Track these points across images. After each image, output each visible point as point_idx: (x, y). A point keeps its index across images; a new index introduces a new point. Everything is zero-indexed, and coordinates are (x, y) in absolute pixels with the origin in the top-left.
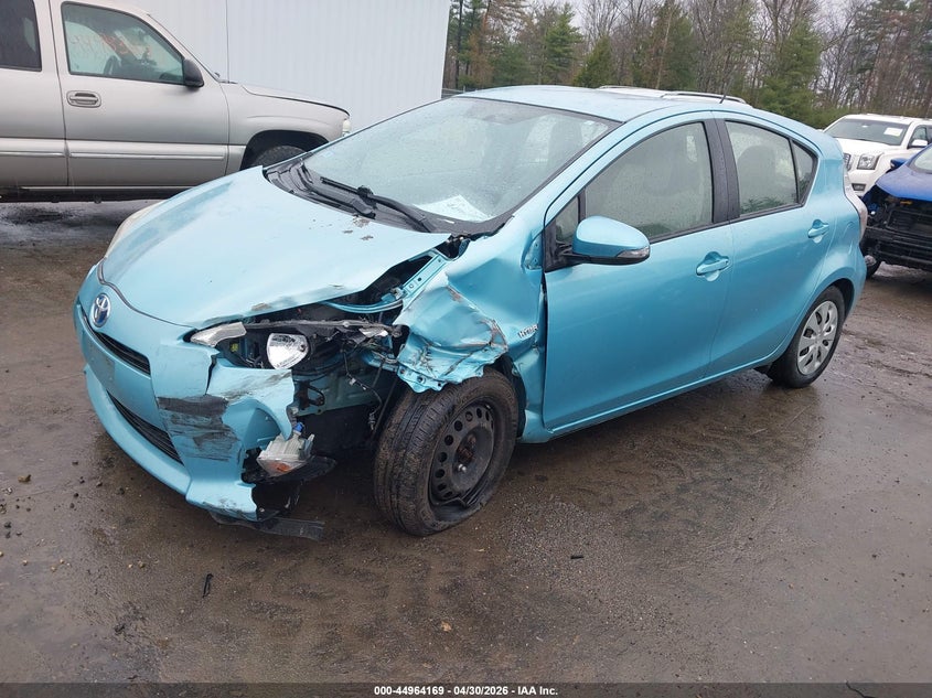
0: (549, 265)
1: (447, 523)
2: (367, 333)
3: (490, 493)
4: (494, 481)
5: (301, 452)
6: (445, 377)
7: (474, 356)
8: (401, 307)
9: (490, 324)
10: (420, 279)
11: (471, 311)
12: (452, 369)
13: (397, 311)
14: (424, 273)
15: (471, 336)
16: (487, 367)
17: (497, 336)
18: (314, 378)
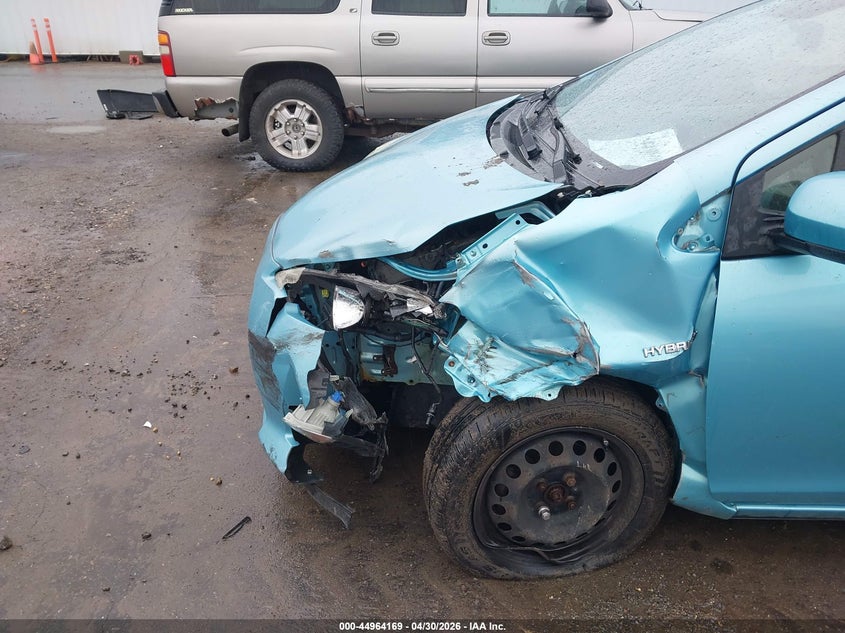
0: (732, 248)
1: (511, 573)
2: (411, 306)
3: (609, 557)
4: (620, 543)
5: (328, 428)
6: (499, 387)
7: (553, 369)
8: (454, 281)
9: (577, 327)
10: (485, 246)
11: (549, 302)
12: (513, 377)
13: (448, 285)
14: (492, 238)
15: (548, 338)
16: (566, 389)
17: (586, 346)
18: (401, 343)
